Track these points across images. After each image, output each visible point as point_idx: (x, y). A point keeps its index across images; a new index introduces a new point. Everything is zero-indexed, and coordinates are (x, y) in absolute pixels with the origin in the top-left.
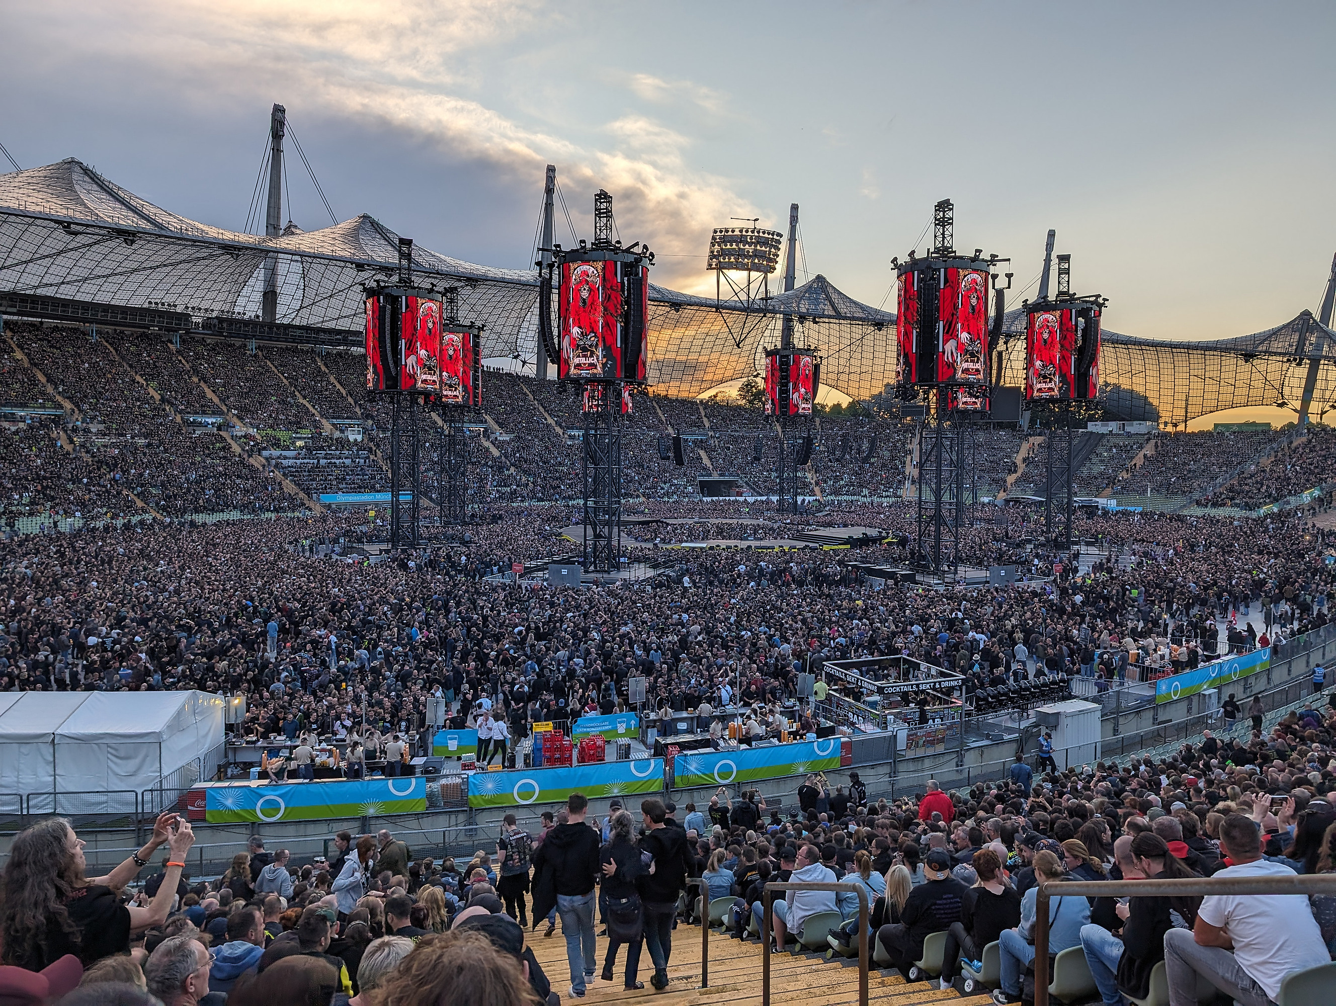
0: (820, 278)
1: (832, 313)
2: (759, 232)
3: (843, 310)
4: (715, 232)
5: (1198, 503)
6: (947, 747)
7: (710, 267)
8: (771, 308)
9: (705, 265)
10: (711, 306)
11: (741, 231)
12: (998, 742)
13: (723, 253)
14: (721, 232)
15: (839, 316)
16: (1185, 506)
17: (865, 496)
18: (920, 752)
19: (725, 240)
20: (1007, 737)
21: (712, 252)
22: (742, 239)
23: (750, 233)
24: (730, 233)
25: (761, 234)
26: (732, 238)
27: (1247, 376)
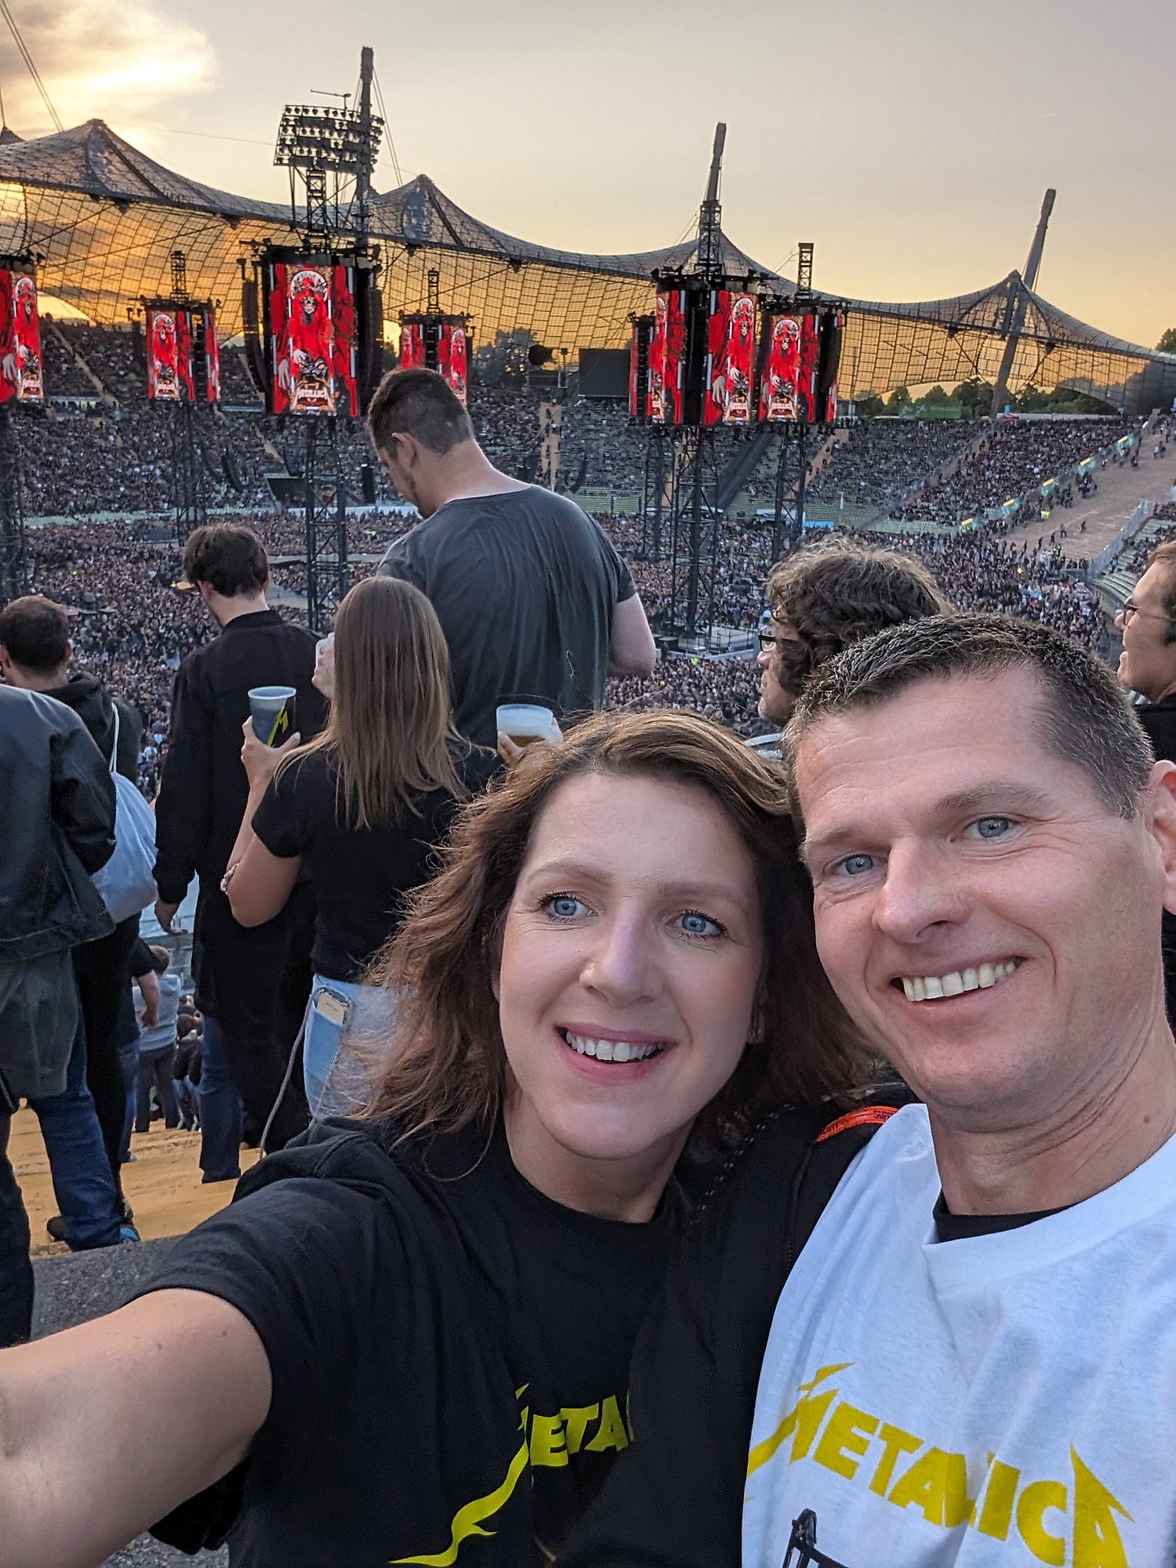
0: (423, 180)
1: (450, 241)
2: (352, 115)
3: (465, 237)
4: (288, 110)
5: (892, 516)
7: (279, 162)
9: (273, 158)
10: (282, 222)
11: (327, 112)
13: (300, 141)
14: (296, 110)
15: (459, 246)
16: (877, 518)
19: (301, 121)
21: (283, 140)
22: (327, 123)
23: (340, 117)
24: (311, 114)
25: (356, 118)
26: (314, 122)
27: (942, 344)
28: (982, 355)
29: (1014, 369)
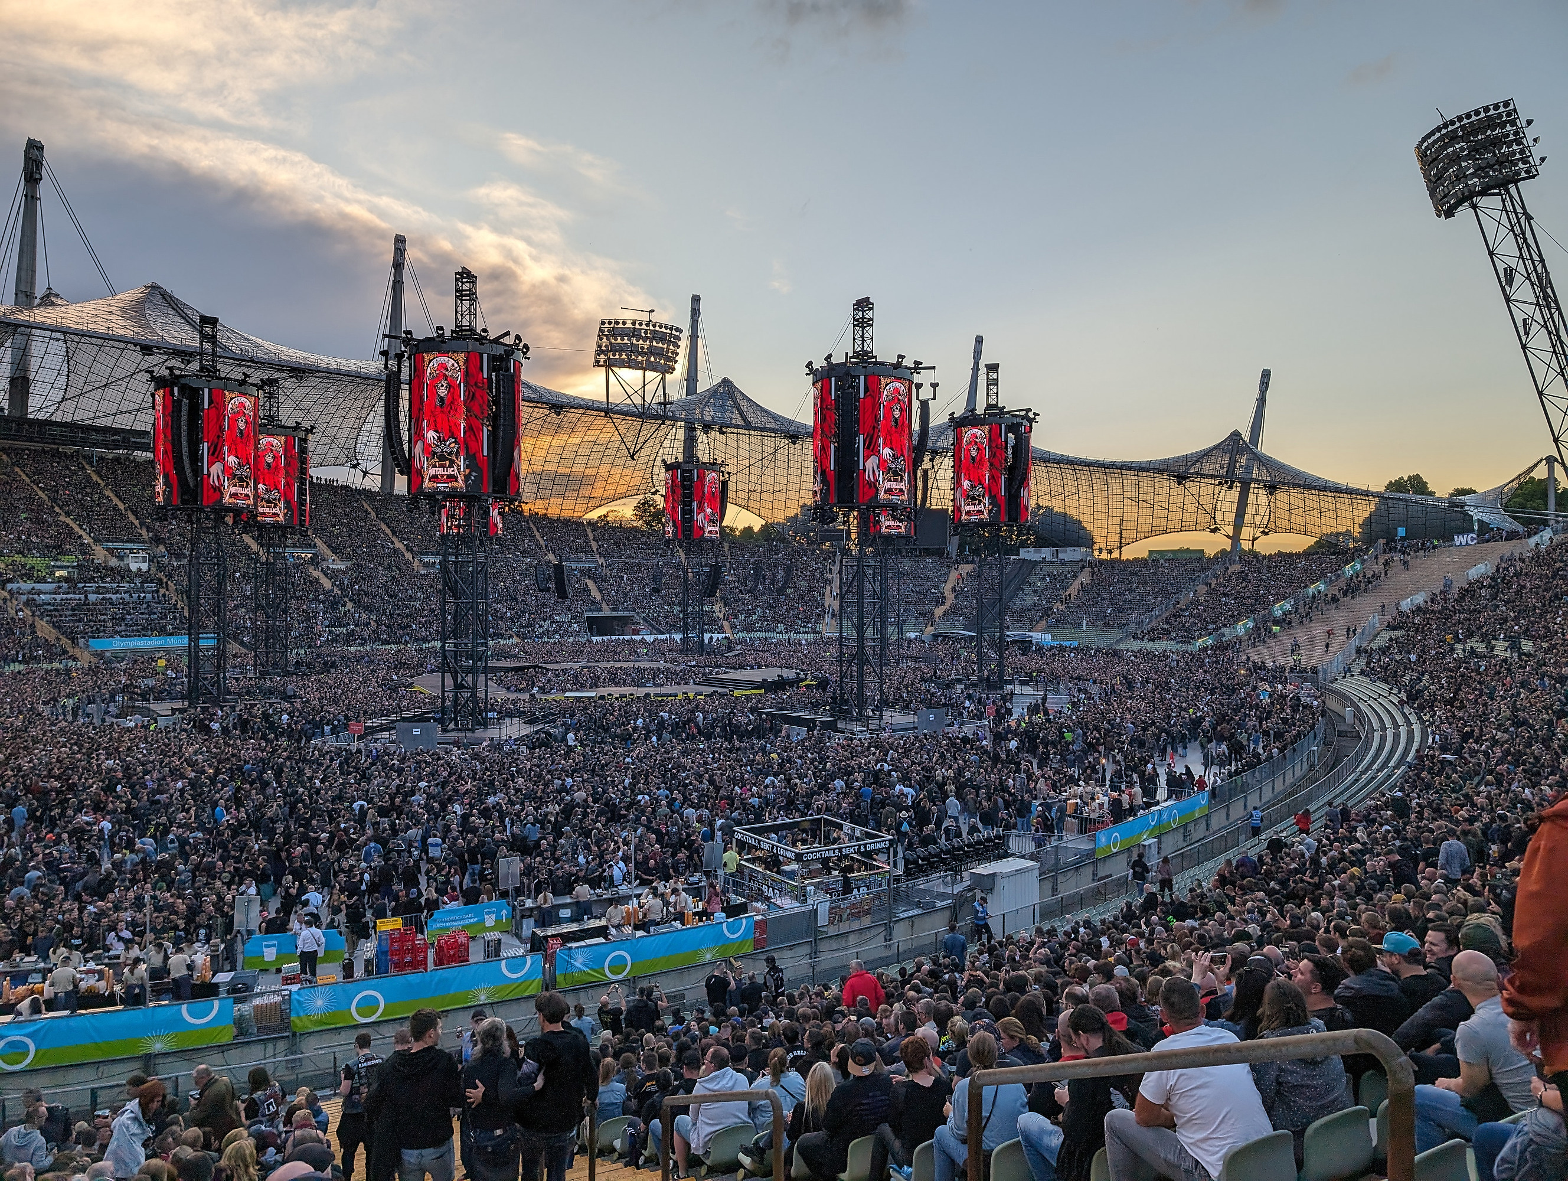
0: (726, 382)
1: (741, 422)
2: (654, 326)
3: (753, 419)
4: (603, 323)
5: (1135, 637)
6: (875, 919)
7: (597, 364)
8: (670, 414)
9: (592, 362)
10: (599, 410)
11: (634, 323)
12: (930, 910)
13: (613, 348)
14: (610, 323)
15: (748, 426)
16: (1121, 639)
17: (781, 633)
18: (844, 927)
19: (614, 333)
20: (939, 904)
21: (600, 346)
22: (634, 333)
23: (644, 327)
24: (620, 325)
25: (657, 328)
26: (624, 333)
27: (1180, 499)
28: (1218, 507)
29: (1248, 519)
